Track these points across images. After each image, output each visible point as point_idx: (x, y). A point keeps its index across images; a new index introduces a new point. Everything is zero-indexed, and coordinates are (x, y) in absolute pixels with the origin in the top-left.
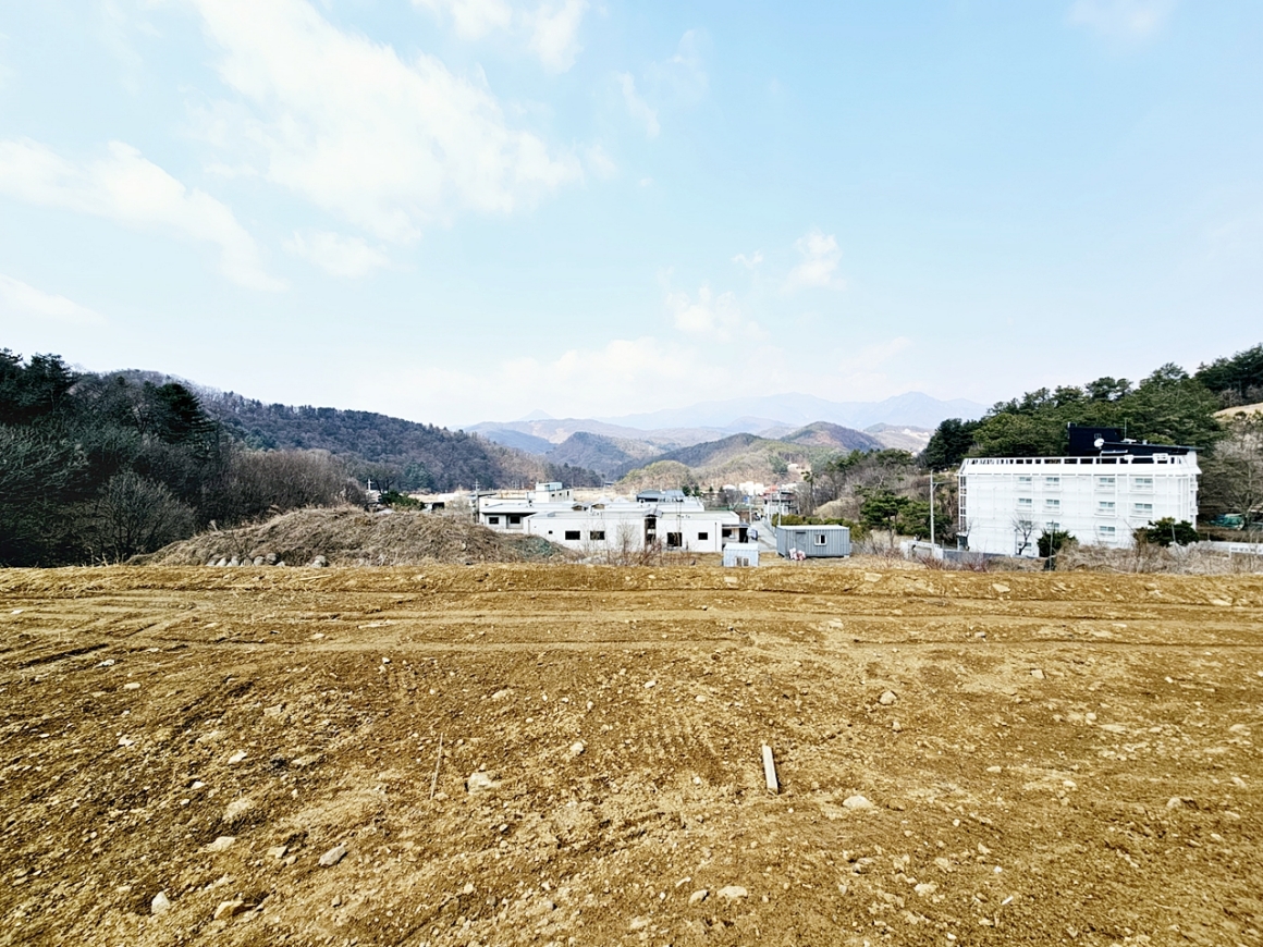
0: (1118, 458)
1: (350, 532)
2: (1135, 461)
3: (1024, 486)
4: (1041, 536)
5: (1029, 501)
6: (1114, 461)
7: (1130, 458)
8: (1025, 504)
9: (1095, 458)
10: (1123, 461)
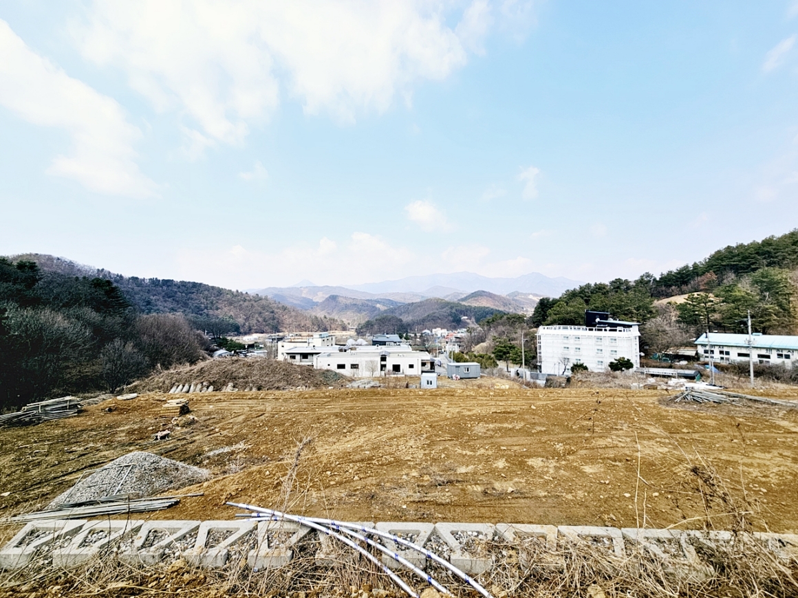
0: (603, 329)
1: (241, 370)
2: (610, 330)
3: (566, 341)
4: (572, 365)
5: (568, 348)
6: (601, 330)
7: (608, 328)
8: (566, 349)
9: (594, 328)
10: (605, 330)
